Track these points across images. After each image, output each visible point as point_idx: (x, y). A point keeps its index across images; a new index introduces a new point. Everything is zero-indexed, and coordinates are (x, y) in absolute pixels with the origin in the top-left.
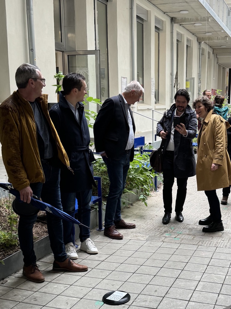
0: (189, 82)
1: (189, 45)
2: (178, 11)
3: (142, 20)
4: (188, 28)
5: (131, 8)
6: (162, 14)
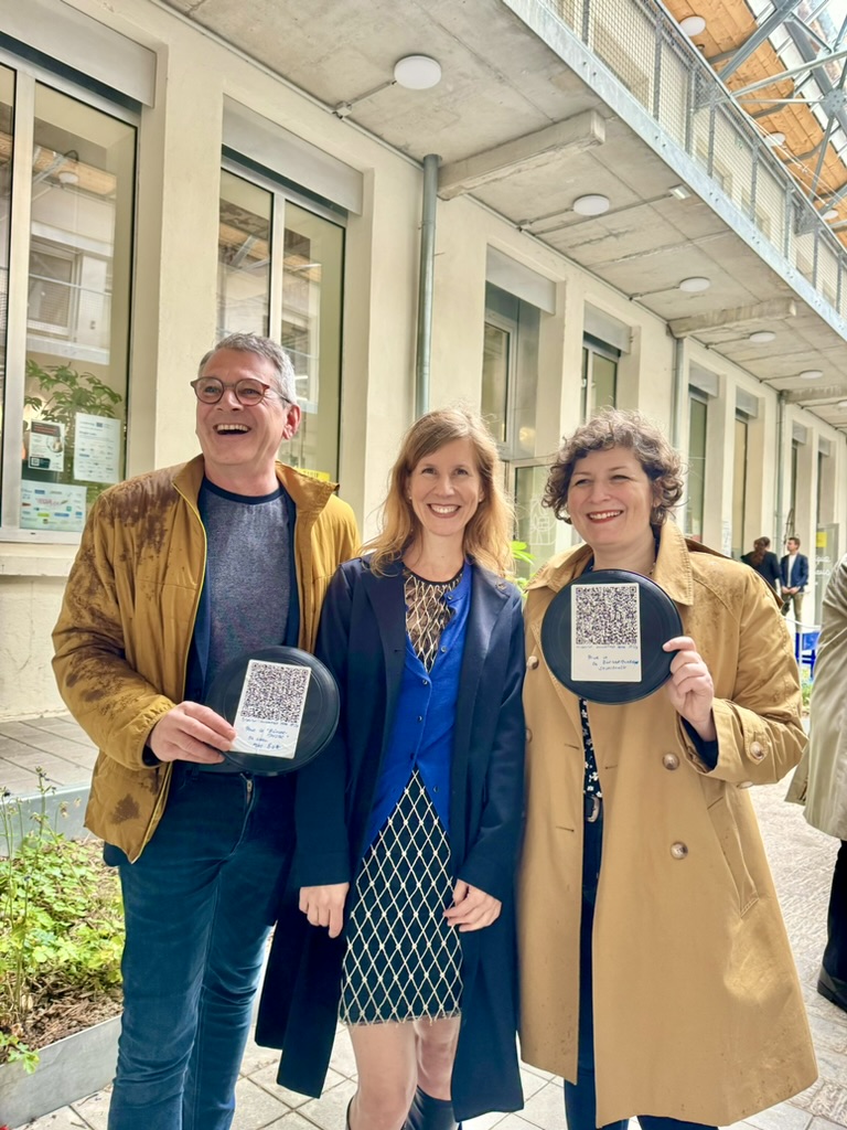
0: (823, 535)
1: (824, 452)
2: (794, 373)
3: (705, 395)
4: (821, 415)
5: (676, 369)
6: (755, 382)
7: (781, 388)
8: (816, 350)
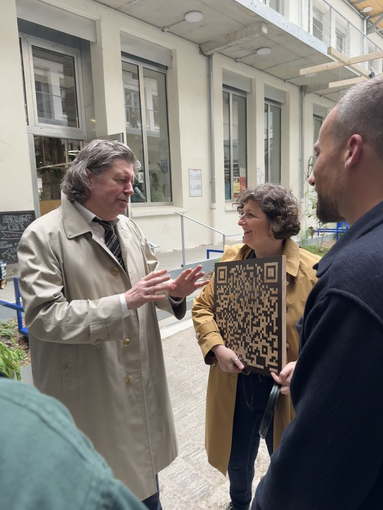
5: (209, 76)
6: (280, 82)
7: (301, 85)
8: (303, 58)
